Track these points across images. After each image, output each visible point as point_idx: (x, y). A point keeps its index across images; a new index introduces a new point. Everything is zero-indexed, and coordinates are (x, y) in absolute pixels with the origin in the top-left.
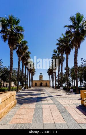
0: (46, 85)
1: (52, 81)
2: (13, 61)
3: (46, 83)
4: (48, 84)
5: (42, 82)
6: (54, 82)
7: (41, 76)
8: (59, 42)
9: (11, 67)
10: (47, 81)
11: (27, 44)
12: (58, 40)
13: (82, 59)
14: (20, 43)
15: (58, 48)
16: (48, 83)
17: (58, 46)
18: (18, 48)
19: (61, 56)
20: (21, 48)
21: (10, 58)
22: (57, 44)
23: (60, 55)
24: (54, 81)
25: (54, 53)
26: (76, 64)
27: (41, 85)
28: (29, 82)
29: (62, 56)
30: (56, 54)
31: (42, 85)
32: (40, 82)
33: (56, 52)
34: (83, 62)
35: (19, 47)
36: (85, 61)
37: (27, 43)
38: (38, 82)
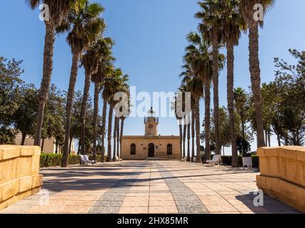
0: (170, 154)
1: (189, 139)
2: (52, 62)
3: (169, 146)
4: (175, 150)
5: (156, 143)
6: (195, 138)
7: (151, 123)
8: (205, 8)
9: (45, 83)
10: (173, 137)
11: (101, 15)
12: (199, 3)
13: (276, 59)
14: (77, 10)
15: (202, 27)
16: (175, 144)
17: (200, 21)
18: (72, 26)
19: (212, 53)
20: (83, 26)
21: (45, 55)
22: (199, 15)
23: (210, 49)
24: (193, 137)
25: (191, 43)
26: (255, 71)
27: (151, 153)
28: (109, 139)
29: (215, 52)
30: (197, 47)
31: (156, 151)
32: (146, 143)
33: (196, 39)
34: (279, 69)
35: (78, 23)
36: (285, 68)
37: (101, 10)
38: (141, 141)
